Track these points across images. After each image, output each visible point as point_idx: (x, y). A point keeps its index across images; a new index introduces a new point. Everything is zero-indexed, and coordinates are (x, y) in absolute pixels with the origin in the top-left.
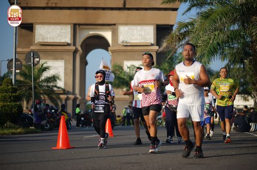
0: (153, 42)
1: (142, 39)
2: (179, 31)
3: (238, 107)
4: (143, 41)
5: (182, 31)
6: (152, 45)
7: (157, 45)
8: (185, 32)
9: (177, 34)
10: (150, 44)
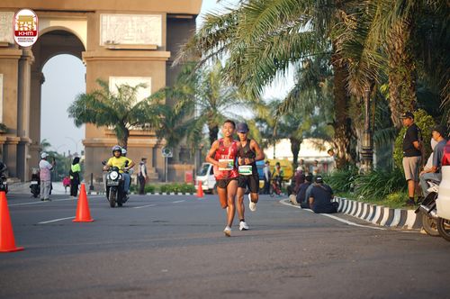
0: (160, 45)
1: (142, 39)
2: (208, 30)
3: (307, 160)
4: (143, 42)
5: (213, 31)
6: (158, 49)
7: (167, 50)
8: (218, 32)
9: (205, 35)
10: (155, 48)
